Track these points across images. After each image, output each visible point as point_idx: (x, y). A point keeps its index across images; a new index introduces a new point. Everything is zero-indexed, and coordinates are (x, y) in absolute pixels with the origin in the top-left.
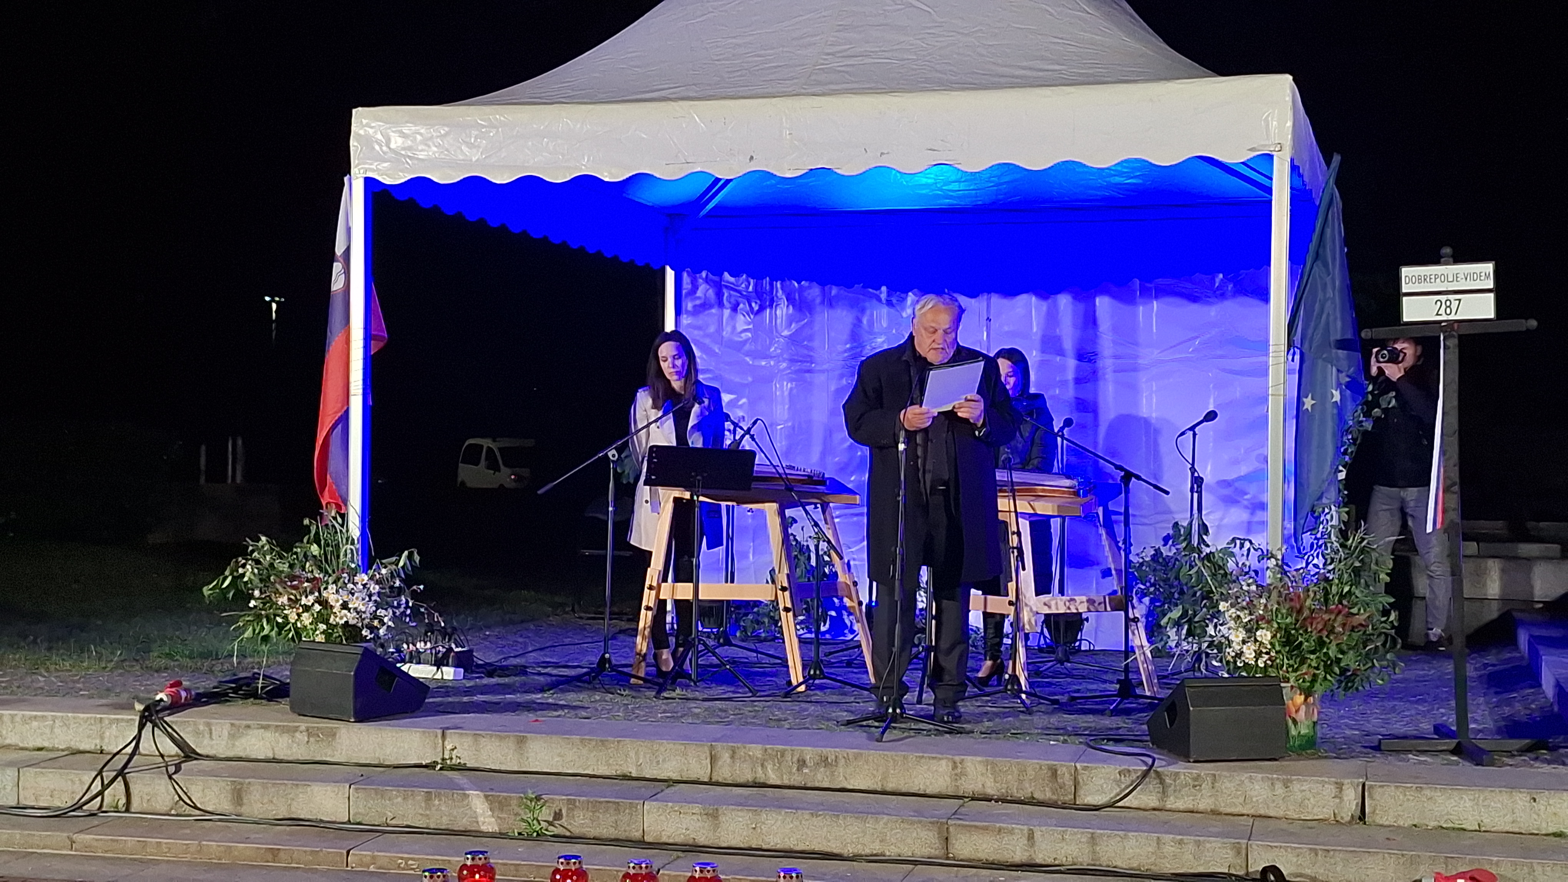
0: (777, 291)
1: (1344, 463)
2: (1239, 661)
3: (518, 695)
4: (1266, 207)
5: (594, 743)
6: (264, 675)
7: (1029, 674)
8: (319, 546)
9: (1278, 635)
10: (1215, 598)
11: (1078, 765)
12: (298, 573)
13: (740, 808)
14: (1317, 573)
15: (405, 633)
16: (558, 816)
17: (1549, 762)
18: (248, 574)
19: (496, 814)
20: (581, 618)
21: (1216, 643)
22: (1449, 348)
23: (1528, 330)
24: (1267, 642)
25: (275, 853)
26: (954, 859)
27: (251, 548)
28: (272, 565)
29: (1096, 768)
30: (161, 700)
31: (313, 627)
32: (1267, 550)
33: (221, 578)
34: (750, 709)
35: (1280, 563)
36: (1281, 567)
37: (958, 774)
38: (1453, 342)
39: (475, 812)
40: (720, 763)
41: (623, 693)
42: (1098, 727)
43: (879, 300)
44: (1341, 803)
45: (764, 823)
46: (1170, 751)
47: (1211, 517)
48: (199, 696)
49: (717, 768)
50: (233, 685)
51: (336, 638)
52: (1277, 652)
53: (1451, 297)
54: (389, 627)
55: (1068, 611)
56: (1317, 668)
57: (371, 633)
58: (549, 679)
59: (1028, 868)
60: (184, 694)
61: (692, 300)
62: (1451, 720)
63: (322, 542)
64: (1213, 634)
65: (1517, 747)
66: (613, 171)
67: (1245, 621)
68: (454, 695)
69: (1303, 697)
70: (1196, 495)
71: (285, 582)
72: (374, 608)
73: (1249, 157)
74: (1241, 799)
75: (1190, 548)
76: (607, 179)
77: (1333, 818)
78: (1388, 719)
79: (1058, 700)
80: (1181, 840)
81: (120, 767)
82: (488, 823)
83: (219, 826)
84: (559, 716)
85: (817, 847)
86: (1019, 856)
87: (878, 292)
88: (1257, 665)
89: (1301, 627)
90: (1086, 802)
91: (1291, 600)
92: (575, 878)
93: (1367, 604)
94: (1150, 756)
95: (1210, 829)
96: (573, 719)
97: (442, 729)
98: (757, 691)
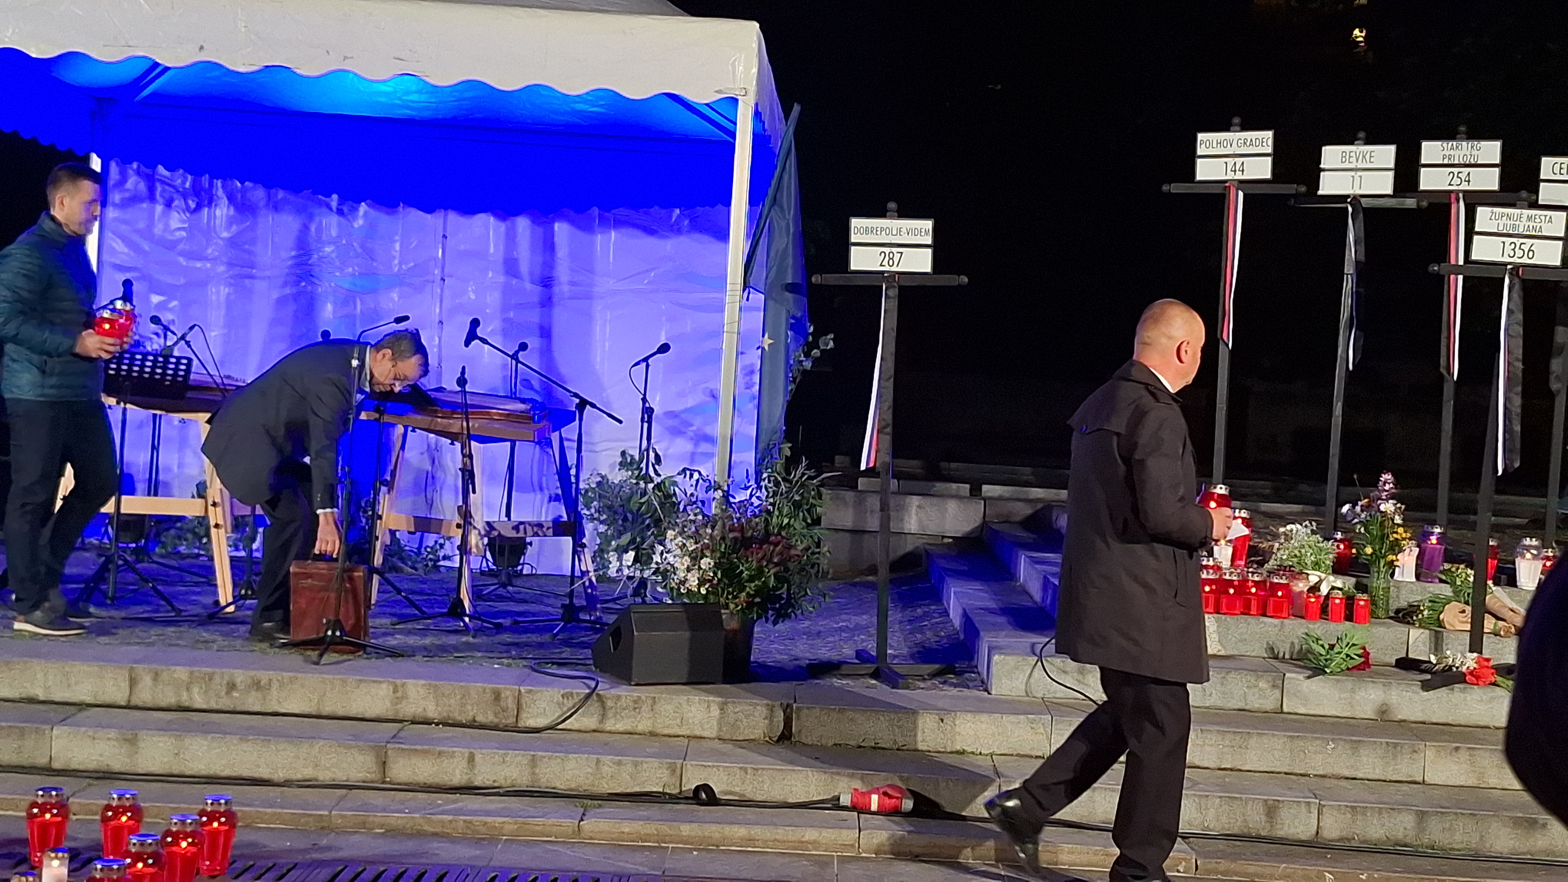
0: (217, 190)
2: (682, 587)
4: (729, 149)
7: (473, 597)
9: (721, 564)
10: (662, 527)
11: (522, 689)
13: (162, 733)
14: (760, 505)
17: (955, 686)
21: (661, 570)
22: (890, 297)
23: (959, 285)
24: (709, 571)
26: (390, 783)
29: (538, 691)
32: (715, 482)
34: (175, 630)
35: (726, 494)
36: (727, 498)
37: (399, 697)
38: (894, 292)
40: (140, 686)
43: (331, 209)
44: (767, 724)
45: (187, 749)
46: (610, 674)
49: (137, 691)
52: (719, 580)
53: (895, 250)
56: (754, 596)
59: (466, 791)
61: (121, 191)
62: (871, 647)
64: (659, 561)
65: (929, 672)
66: (39, 47)
67: (690, 549)
70: (646, 425)
73: (712, 99)
74: (678, 721)
76: (34, 55)
77: (762, 738)
78: (814, 645)
79: (502, 623)
80: (619, 760)
86: (458, 778)
87: (327, 199)
88: (700, 593)
89: (741, 558)
90: (527, 725)
91: (735, 530)
93: (804, 536)
94: (593, 679)
95: (648, 750)
98: (181, 611)
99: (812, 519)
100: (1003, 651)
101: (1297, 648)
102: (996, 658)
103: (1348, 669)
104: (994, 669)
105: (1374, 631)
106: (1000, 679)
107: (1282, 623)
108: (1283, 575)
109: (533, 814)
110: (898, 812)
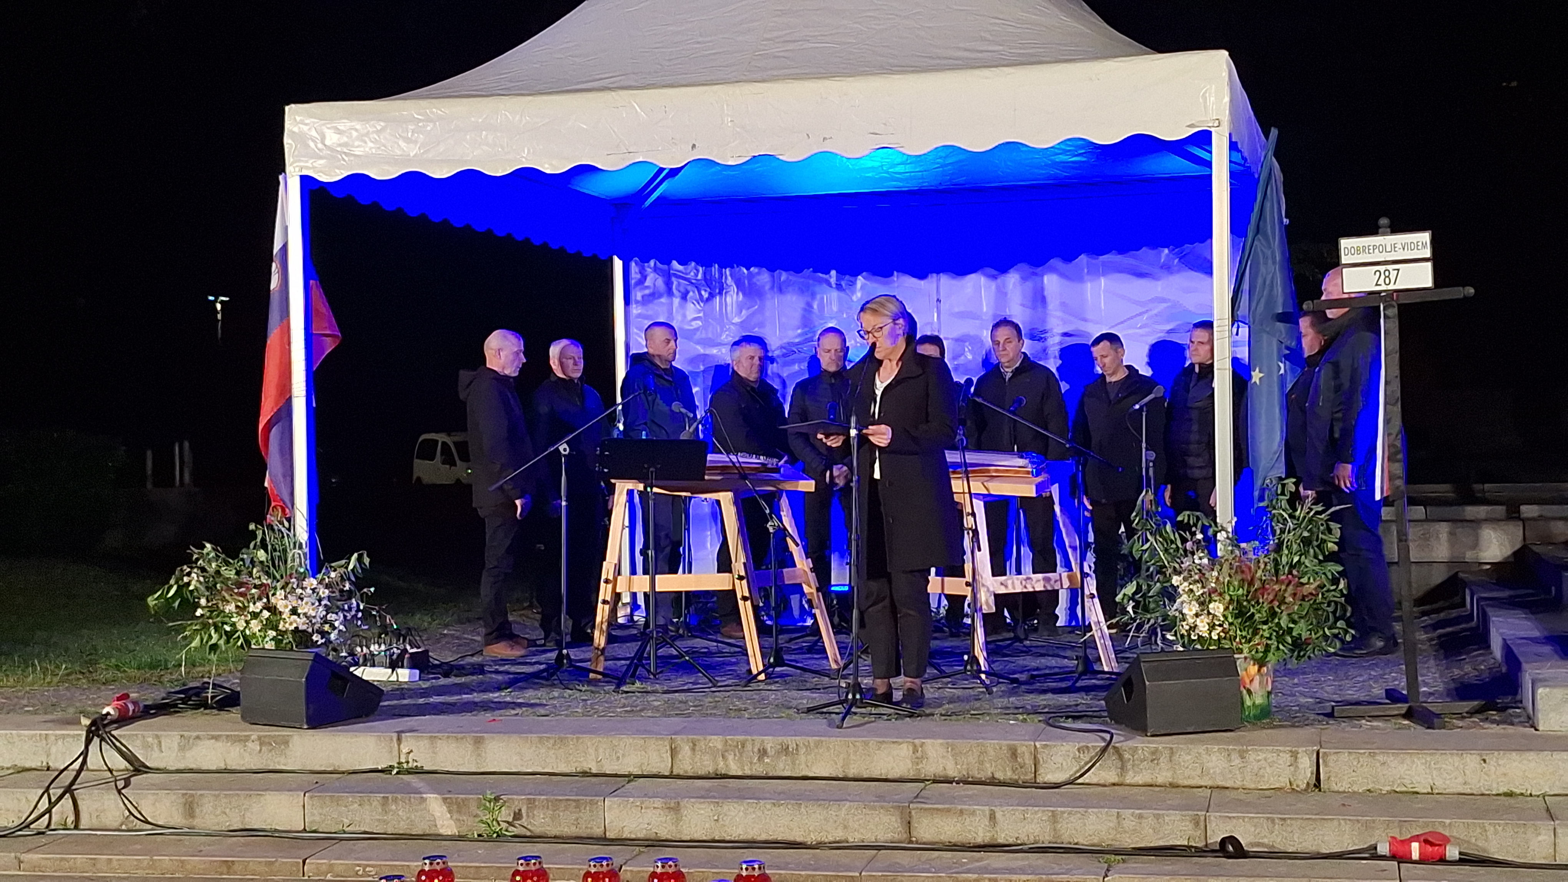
0: (726, 279)
2: (1193, 634)
3: (475, 694)
4: (1207, 182)
5: (552, 741)
6: (214, 684)
7: (987, 654)
8: (266, 551)
9: (1231, 608)
10: (1168, 574)
11: (1037, 744)
12: (245, 580)
13: (702, 800)
15: (358, 636)
16: (518, 816)
17: (1498, 723)
18: (193, 583)
19: (454, 817)
21: (1170, 617)
22: (1389, 318)
23: (1465, 297)
24: (1219, 615)
25: (229, 865)
26: (917, 842)
27: (195, 556)
28: (218, 572)
29: (1054, 746)
30: (108, 714)
31: (262, 634)
33: (166, 587)
34: (711, 700)
35: (1230, 535)
37: (918, 756)
38: (1393, 311)
39: (433, 815)
40: (680, 757)
41: (581, 688)
42: (1059, 703)
43: (830, 286)
44: (1295, 771)
45: (726, 815)
46: (1126, 726)
48: (147, 708)
49: (678, 761)
50: (183, 696)
51: (286, 644)
52: (1231, 624)
53: (1390, 267)
54: (340, 631)
56: (1270, 638)
57: (322, 638)
58: (507, 677)
59: (991, 849)
60: (131, 707)
61: (642, 289)
62: (1402, 685)
63: (269, 547)
65: (1467, 709)
66: (553, 163)
67: (1198, 594)
68: (411, 697)
69: (1256, 667)
71: (232, 590)
72: (324, 613)
73: (1190, 133)
74: (1199, 771)
76: (548, 171)
77: (1289, 786)
78: (1340, 686)
79: (1017, 679)
80: (1141, 814)
81: (67, 783)
82: (447, 826)
83: (170, 840)
84: (517, 714)
85: (780, 836)
86: (981, 836)
87: (827, 277)
88: (1211, 638)
89: (1252, 600)
90: (1046, 780)
91: (1243, 572)
92: (535, 879)
93: (1317, 573)
94: (1108, 732)
95: (1169, 802)
96: (531, 717)
97: (397, 732)
98: (718, 681)
99: (1324, 556)
100: (1550, 683)
102: (1542, 691)
104: (1540, 704)
106: (1550, 714)
109: (1056, 870)
110: (1443, 861)
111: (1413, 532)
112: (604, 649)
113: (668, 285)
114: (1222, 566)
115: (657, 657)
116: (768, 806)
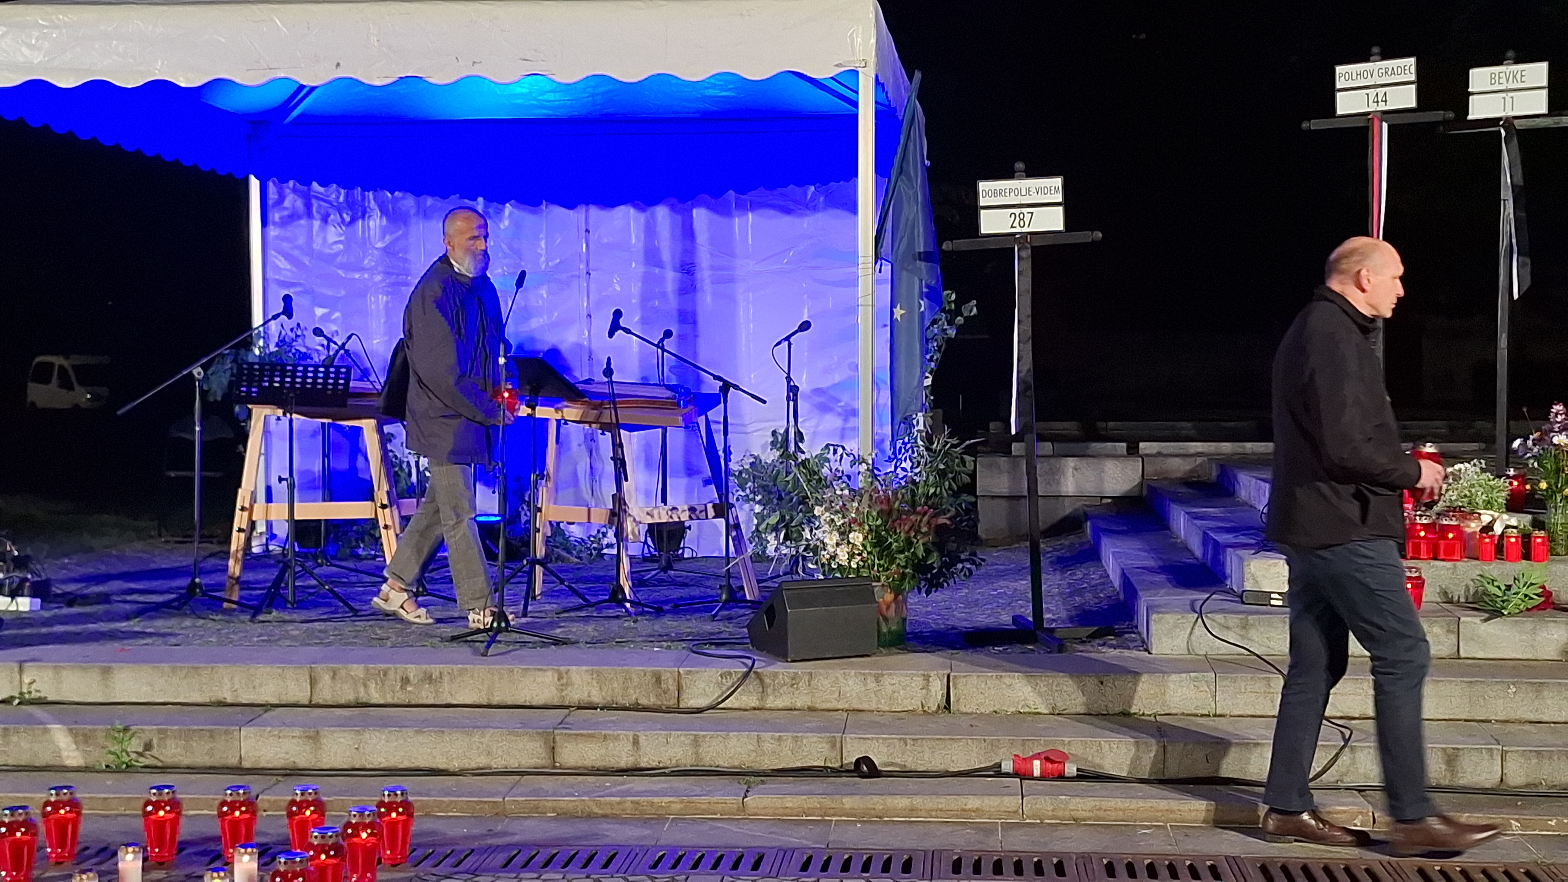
0: (369, 202)
1: (929, 370)
2: (833, 563)
3: (102, 624)
4: (853, 120)
5: (185, 671)
7: (633, 584)
9: (870, 537)
10: (810, 503)
11: (681, 670)
13: (342, 729)
14: (905, 476)
16: (148, 746)
17: (1115, 647)
19: (81, 748)
20: (167, 542)
21: (811, 546)
22: (1023, 259)
23: (1093, 241)
24: (859, 544)
26: (560, 768)
29: (697, 672)
32: (859, 456)
34: (353, 629)
35: (871, 467)
36: (872, 471)
37: (564, 684)
38: (1027, 253)
39: (58, 747)
40: (320, 685)
41: (215, 617)
42: (700, 632)
44: (927, 694)
45: (366, 743)
46: (769, 652)
47: (807, 424)
49: (318, 690)
52: (869, 553)
53: (1025, 210)
55: (671, 520)
56: (905, 567)
58: (135, 606)
59: (634, 773)
61: (279, 211)
62: (1027, 612)
64: (809, 537)
65: (1087, 634)
66: (188, 76)
67: (838, 524)
68: (33, 626)
69: (893, 595)
70: (792, 404)
73: (837, 72)
74: (837, 695)
75: (785, 456)
76: (183, 85)
77: (921, 709)
78: (970, 613)
79: (661, 608)
80: (780, 736)
82: (74, 757)
84: (147, 644)
85: (422, 763)
86: (624, 760)
88: (850, 567)
89: (890, 530)
90: (689, 705)
91: (882, 503)
94: (750, 658)
95: (807, 725)
96: (163, 647)
97: (17, 661)
98: (357, 611)
99: (960, 488)
100: (1162, 610)
101: (1472, 592)
102: (1154, 617)
103: (1528, 609)
104: (1153, 629)
105: (1554, 569)
106: (1160, 639)
107: (1455, 565)
108: (1453, 516)
109: (698, 792)
110: (1061, 777)
111: (1041, 467)
112: (239, 578)
113: (308, 206)
114: (862, 496)
115: (295, 587)
116: (411, 734)
